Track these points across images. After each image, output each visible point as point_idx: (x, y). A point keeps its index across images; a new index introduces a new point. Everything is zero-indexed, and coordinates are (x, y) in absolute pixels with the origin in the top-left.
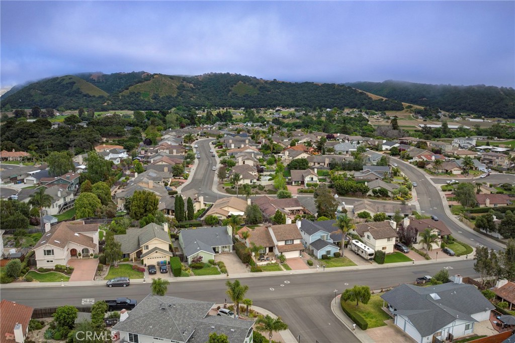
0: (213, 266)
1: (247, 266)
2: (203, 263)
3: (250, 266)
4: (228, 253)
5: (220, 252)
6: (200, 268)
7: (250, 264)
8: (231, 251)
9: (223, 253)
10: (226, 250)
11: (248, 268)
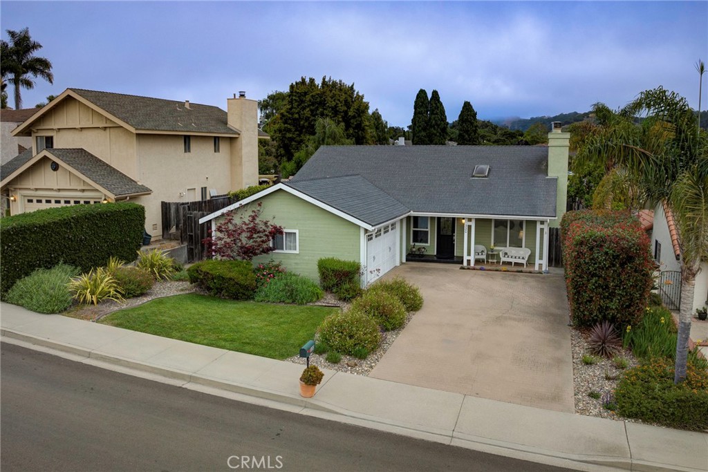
0: (330, 300)
1: (601, 350)
2: (276, 271)
3: (631, 362)
4: (516, 269)
5: (469, 257)
6: (240, 292)
7: (632, 346)
8: (542, 262)
9: (488, 263)
10: (518, 254)
11: (603, 366)
